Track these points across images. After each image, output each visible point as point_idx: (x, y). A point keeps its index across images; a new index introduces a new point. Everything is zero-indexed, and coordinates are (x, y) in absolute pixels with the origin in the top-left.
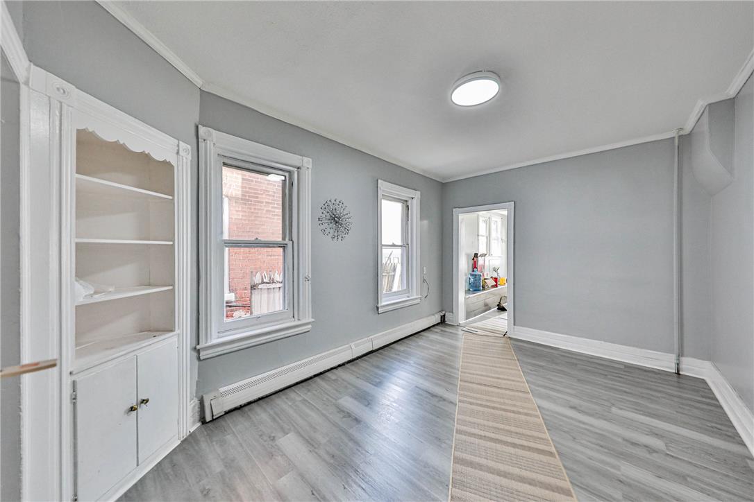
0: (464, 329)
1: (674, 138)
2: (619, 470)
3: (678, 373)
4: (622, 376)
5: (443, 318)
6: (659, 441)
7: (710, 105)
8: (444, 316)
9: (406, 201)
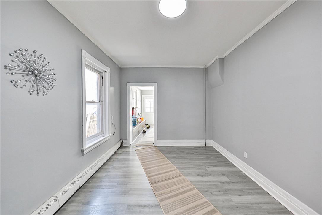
0: (134, 147)
1: (204, 68)
2: (232, 201)
3: (206, 146)
4: (197, 152)
5: (122, 143)
6: (225, 177)
7: (219, 58)
8: (122, 142)
9: (101, 73)
